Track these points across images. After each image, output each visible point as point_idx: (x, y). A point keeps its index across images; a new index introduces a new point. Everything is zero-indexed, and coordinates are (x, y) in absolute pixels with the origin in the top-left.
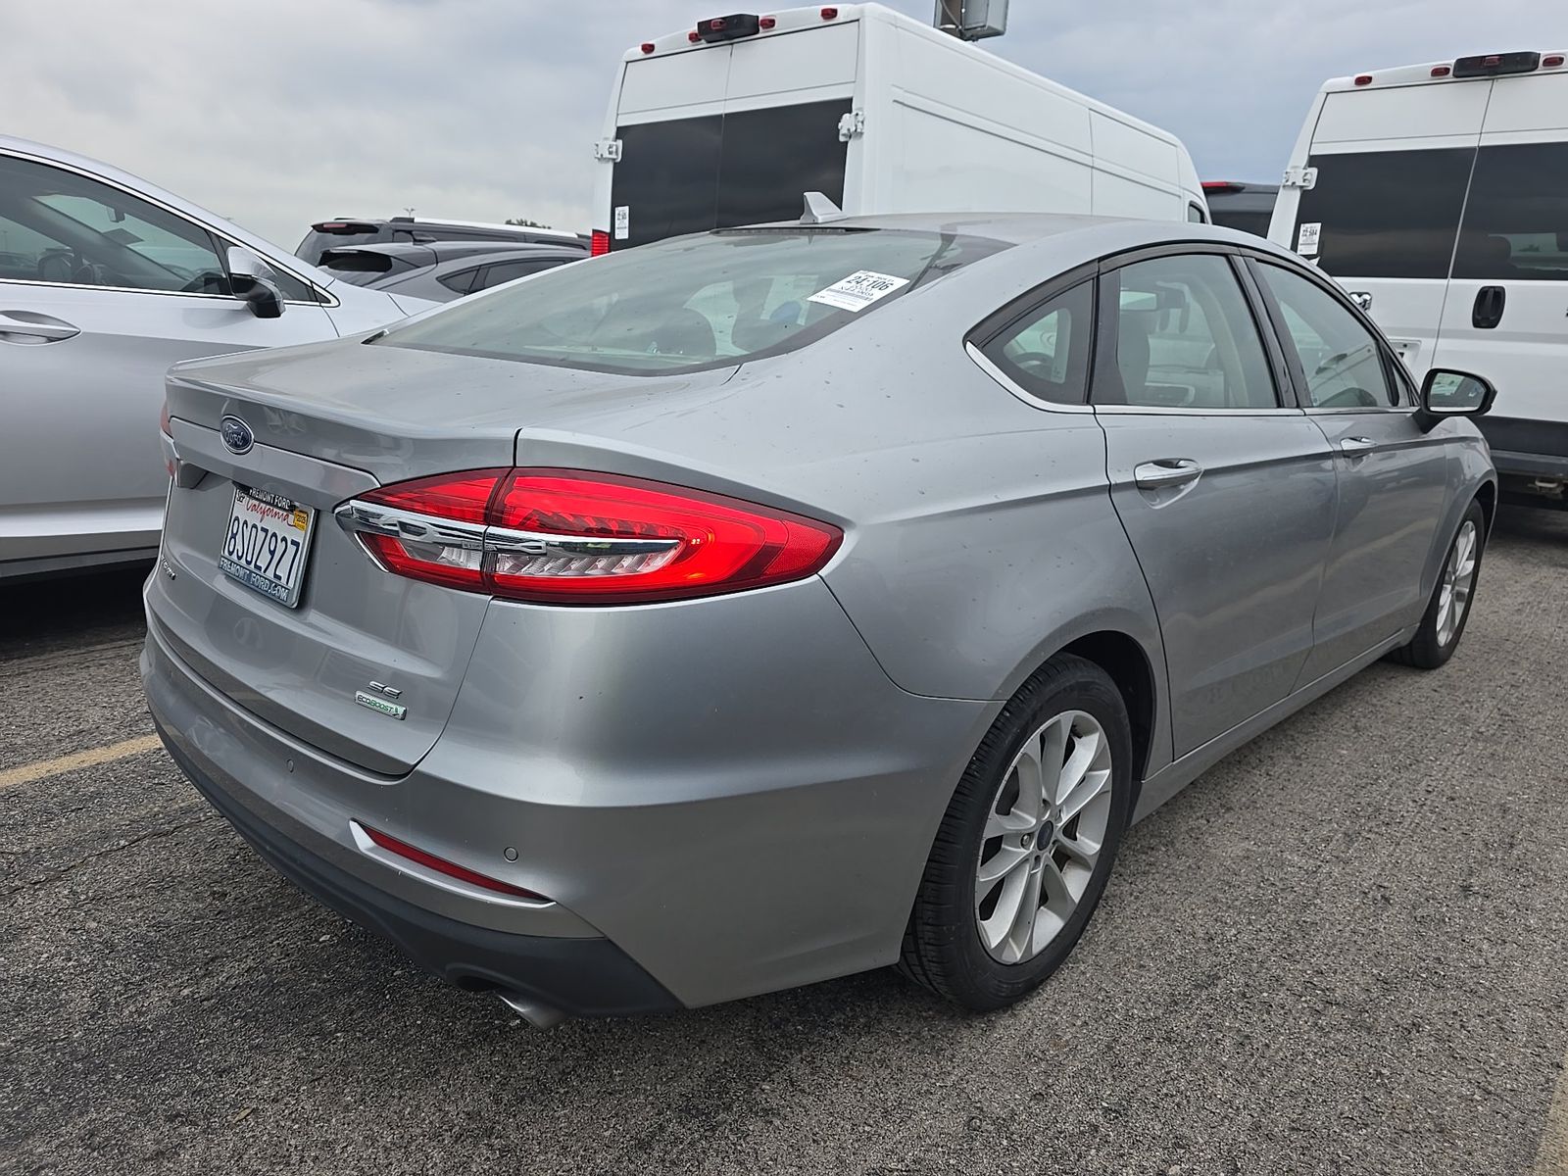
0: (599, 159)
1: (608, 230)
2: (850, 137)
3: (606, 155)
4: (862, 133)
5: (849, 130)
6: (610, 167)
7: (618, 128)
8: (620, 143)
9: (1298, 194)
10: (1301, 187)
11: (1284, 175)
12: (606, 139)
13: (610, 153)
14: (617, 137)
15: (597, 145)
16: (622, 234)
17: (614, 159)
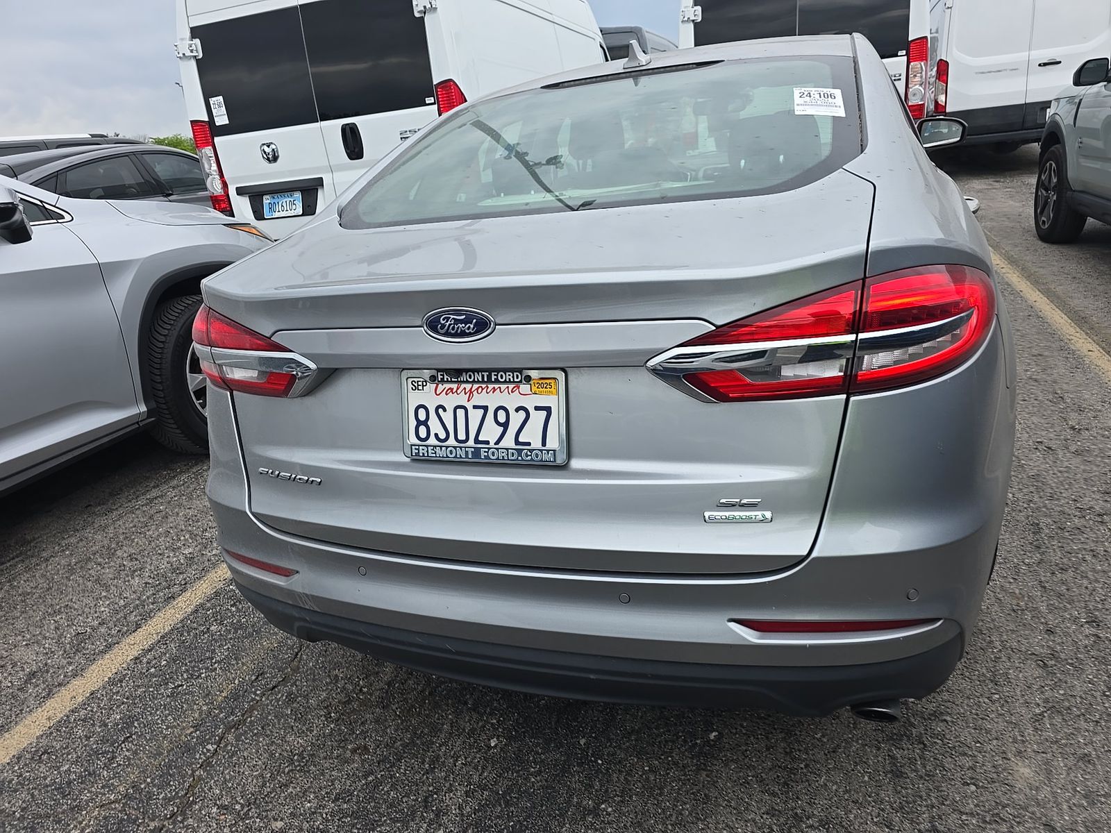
0: (180, 58)
1: (206, 119)
2: (425, 13)
3: (188, 53)
4: (436, 8)
5: (425, 7)
6: (193, 63)
7: (192, 29)
8: (197, 41)
9: (692, 25)
10: (693, 21)
11: (682, 13)
12: (182, 39)
13: (192, 51)
14: (193, 36)
15: (176, 46)
16: (222, 119)
17: (195, 57)
